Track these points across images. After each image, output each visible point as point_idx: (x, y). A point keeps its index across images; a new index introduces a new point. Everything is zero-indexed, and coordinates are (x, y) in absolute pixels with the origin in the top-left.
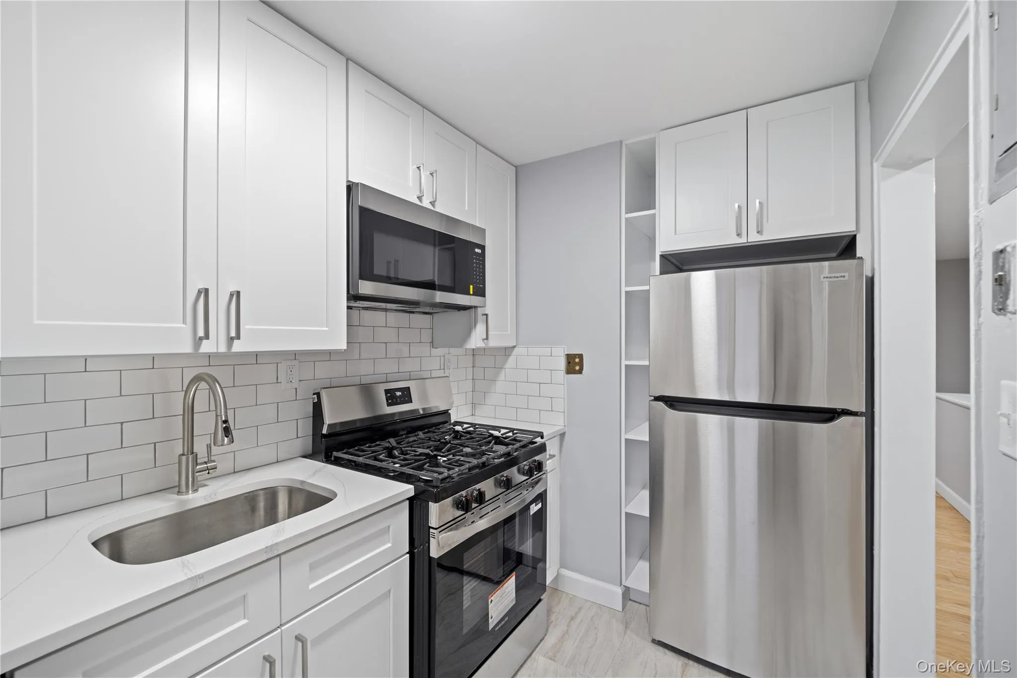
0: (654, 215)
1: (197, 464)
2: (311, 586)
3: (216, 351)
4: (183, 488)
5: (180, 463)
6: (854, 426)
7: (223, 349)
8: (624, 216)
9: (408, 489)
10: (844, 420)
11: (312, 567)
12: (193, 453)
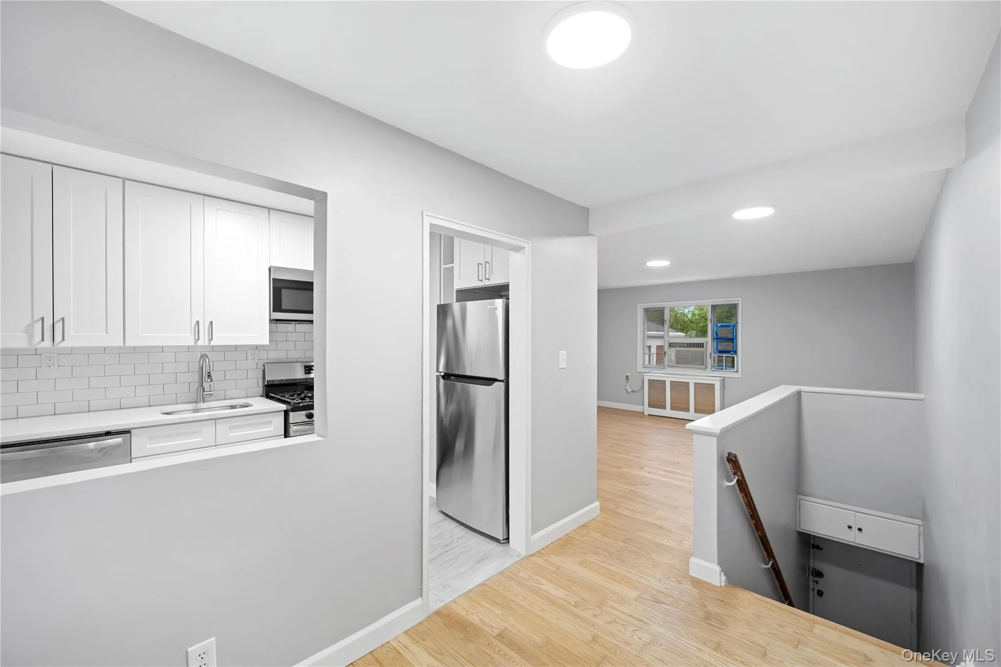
0: (453, 267)
1: (204, 392)
2: (230, 435)
3: (203, 344)
4: (199, 401)
5: (197, 390)
6: (499, 387)
7: (207, 344)
8: (443, 266)
9: (284, 407)
10: (497, 383)
11: (230, 428)
12: (202, 387)
